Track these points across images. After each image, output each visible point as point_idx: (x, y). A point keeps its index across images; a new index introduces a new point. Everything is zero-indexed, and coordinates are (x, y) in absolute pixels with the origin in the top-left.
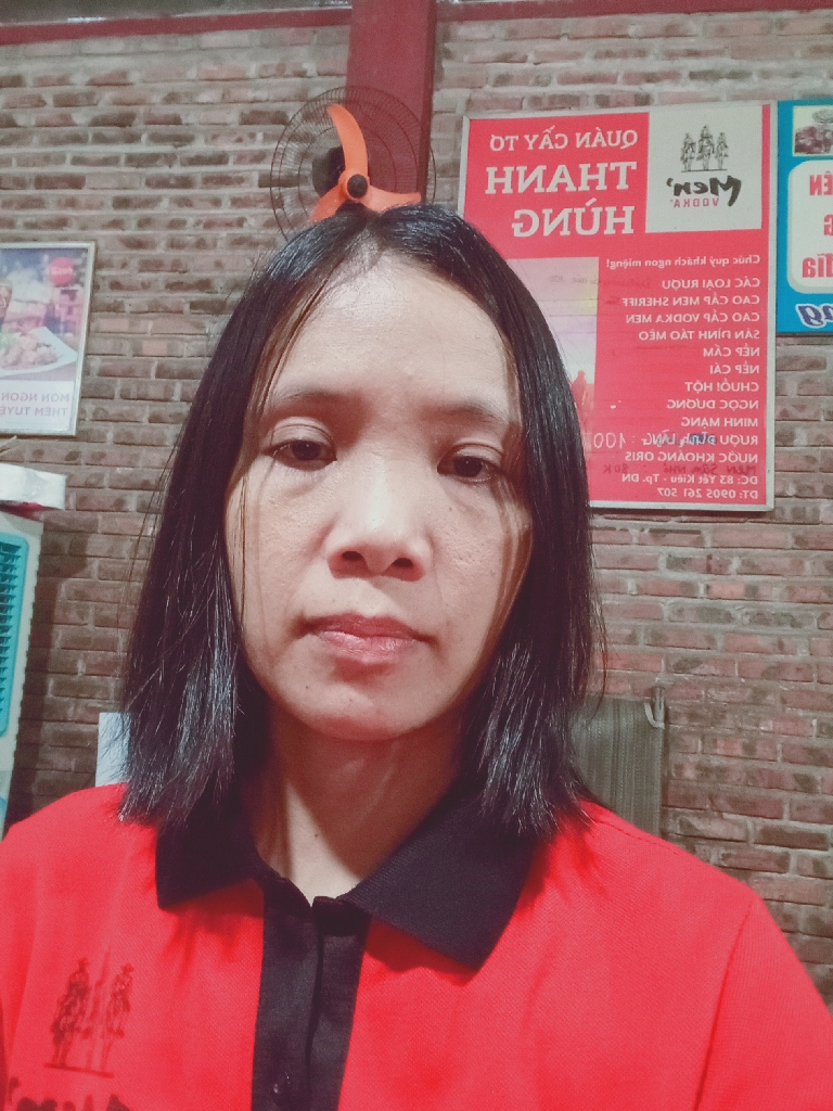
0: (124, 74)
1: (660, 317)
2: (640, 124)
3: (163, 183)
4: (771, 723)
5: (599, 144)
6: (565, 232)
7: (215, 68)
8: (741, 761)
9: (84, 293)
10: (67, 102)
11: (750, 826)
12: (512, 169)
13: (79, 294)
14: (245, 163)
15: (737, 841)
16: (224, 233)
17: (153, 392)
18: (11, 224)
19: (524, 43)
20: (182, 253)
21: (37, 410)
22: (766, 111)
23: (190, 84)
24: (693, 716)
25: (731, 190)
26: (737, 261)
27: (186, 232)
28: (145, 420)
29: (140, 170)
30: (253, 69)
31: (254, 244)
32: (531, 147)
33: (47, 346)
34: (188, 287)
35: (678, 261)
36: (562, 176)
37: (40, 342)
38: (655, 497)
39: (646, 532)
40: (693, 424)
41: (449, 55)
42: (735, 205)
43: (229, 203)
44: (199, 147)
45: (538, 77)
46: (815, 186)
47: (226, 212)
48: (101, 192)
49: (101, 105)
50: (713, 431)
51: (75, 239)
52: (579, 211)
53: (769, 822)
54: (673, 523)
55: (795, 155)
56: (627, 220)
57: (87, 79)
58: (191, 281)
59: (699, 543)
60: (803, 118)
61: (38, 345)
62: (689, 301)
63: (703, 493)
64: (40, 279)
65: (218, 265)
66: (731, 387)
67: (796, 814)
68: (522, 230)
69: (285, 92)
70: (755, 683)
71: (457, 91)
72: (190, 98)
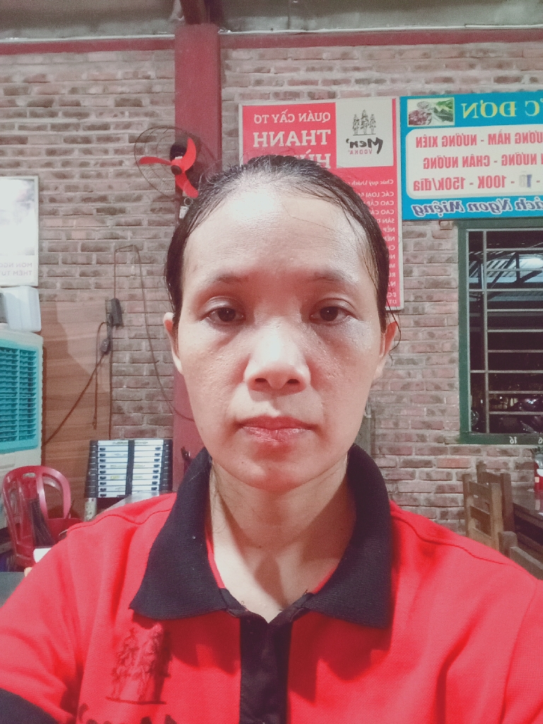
0: (44, 76)
2: (331, 108)
3: (73, 140)
4: (405, 412)
5: (311, 120)
7: (98, 73)
8: (393, 430)
9: (36, 206)
10: (12, 92)
11: (398, 460)
12: (266, 133)
13: (31, 206)
14: (120, 129)
15: (392, 467)
16: (111, 170)
17: (81, 259)
19: (269, 62)
20: (89, 181)
21: (15, 273)
22: (394, 101)
23: (84, 82)
25: (378, 145)
26: (382, 183)
27: (87, 169)
28: (78, 277)
29: (60, 133)
30: (120, 74)
31: (129, 176)
32: (276, 122)
34: (95, 200)
35: (354, 183)
36: (293, 137)
41: (228, 68)
42: (380, 153)
43: (113, 152)
44: (93, 119)
45: (277, 81)
46: (419, 143)
47: (111, 157)
48: (36, 146)
49: (33, 94)
51: (26, 174)
53: (405, 457)
55: (408, 126)
56: (327, 161)
57: (22, 78)
58: (96, 197)
60: (412, 106)
65: (110, 187)
67: (418, 452)
69: (139, 88)
70: (398, 393)
71: (235, 88)
72: (85, 91)
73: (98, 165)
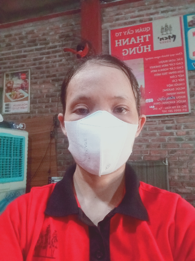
0: (33, 31)
1: (159, 70)
2: (150, 25)
5: (141, 31)
6: (135, 53)
7: (53, 27)
8: (188, 174)
9: (29, 81)
10: (21, 38)
11: (192, 189)
12: (121, 40)
13: (27, 81)
14: (61, 47)
15: (189, 193)
16: (57, 63)
17: (45, 101)
18: (12, 67)
19: (121, 10)
20: (49, 69)
21: (21, 108)
22: (180, 18)
23: (48, 31)
24: (176, 164)
26: (177, 54)
27: (49, 64)
28: (44, 107)
29: (38, 52)
30: (61, 26)
31: (64, 65)
32: (125, 34)
33: (22, 93)
34: (51, 77)
35: (163, 56)
36: (133, 40)
37: (20, 92)
38: (162, 113)
39: (160, 121)
40: (169, 95)
41: (104, 16)
42: (175, 41)
43: (58, 56)
44: (51, 44)
45: (125, 18)
46: (194, 34)
47: (58, 58)
48: (30, 58)
49: (29, 38)
50: (174, 96)
51: (26, 69)
52: (138, 48)
54: (166, 118)
55: (188, 27)
56: (149, 48)
57: (25, 33)
58: (51, 75)
59: (173, 123)
60: (190, 18)
61: (20, 93)
62: (166, 65)
63: (173, 110)
64: (19, 79)
65: (57, 71)
66: (178, 85)
68: (125, 54)
69: (69, 30)
70: (190, 155)
71: (107, 24)
72: (47, 34)
73: (52, 63)
